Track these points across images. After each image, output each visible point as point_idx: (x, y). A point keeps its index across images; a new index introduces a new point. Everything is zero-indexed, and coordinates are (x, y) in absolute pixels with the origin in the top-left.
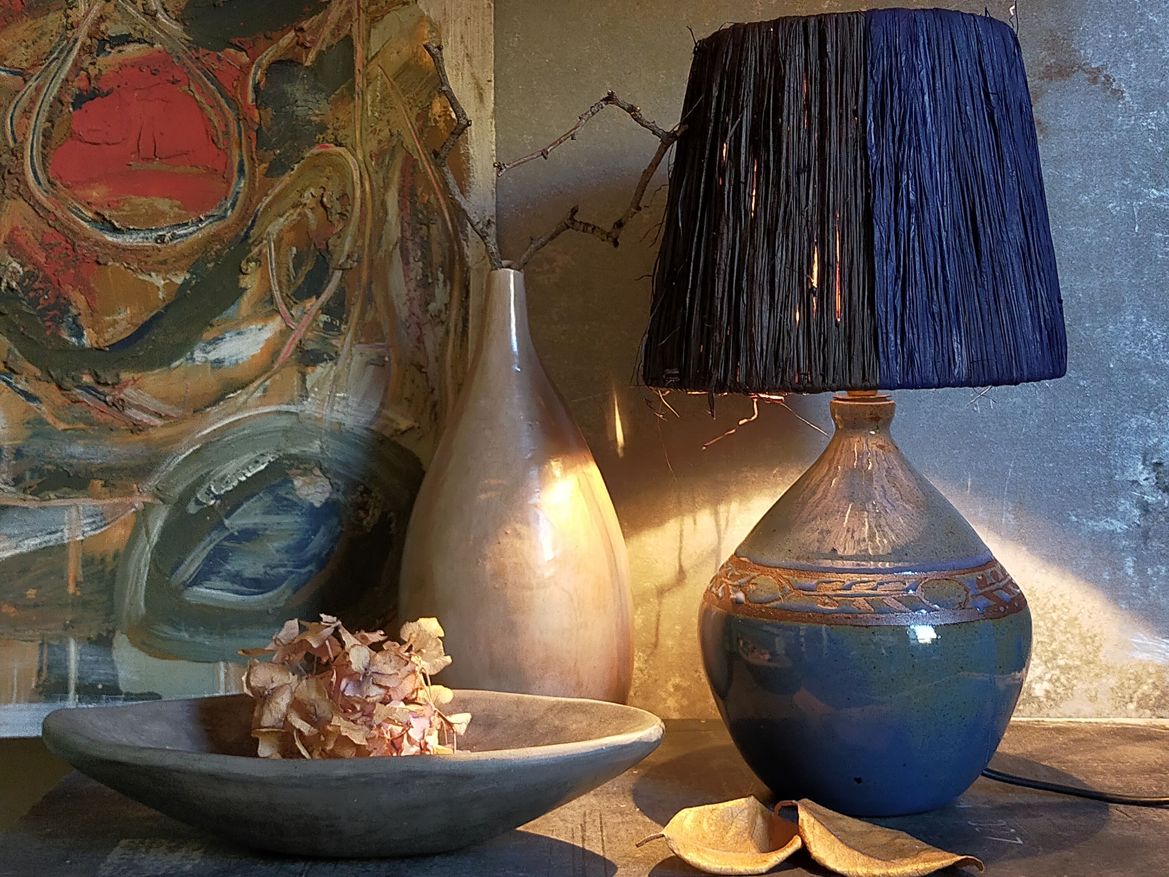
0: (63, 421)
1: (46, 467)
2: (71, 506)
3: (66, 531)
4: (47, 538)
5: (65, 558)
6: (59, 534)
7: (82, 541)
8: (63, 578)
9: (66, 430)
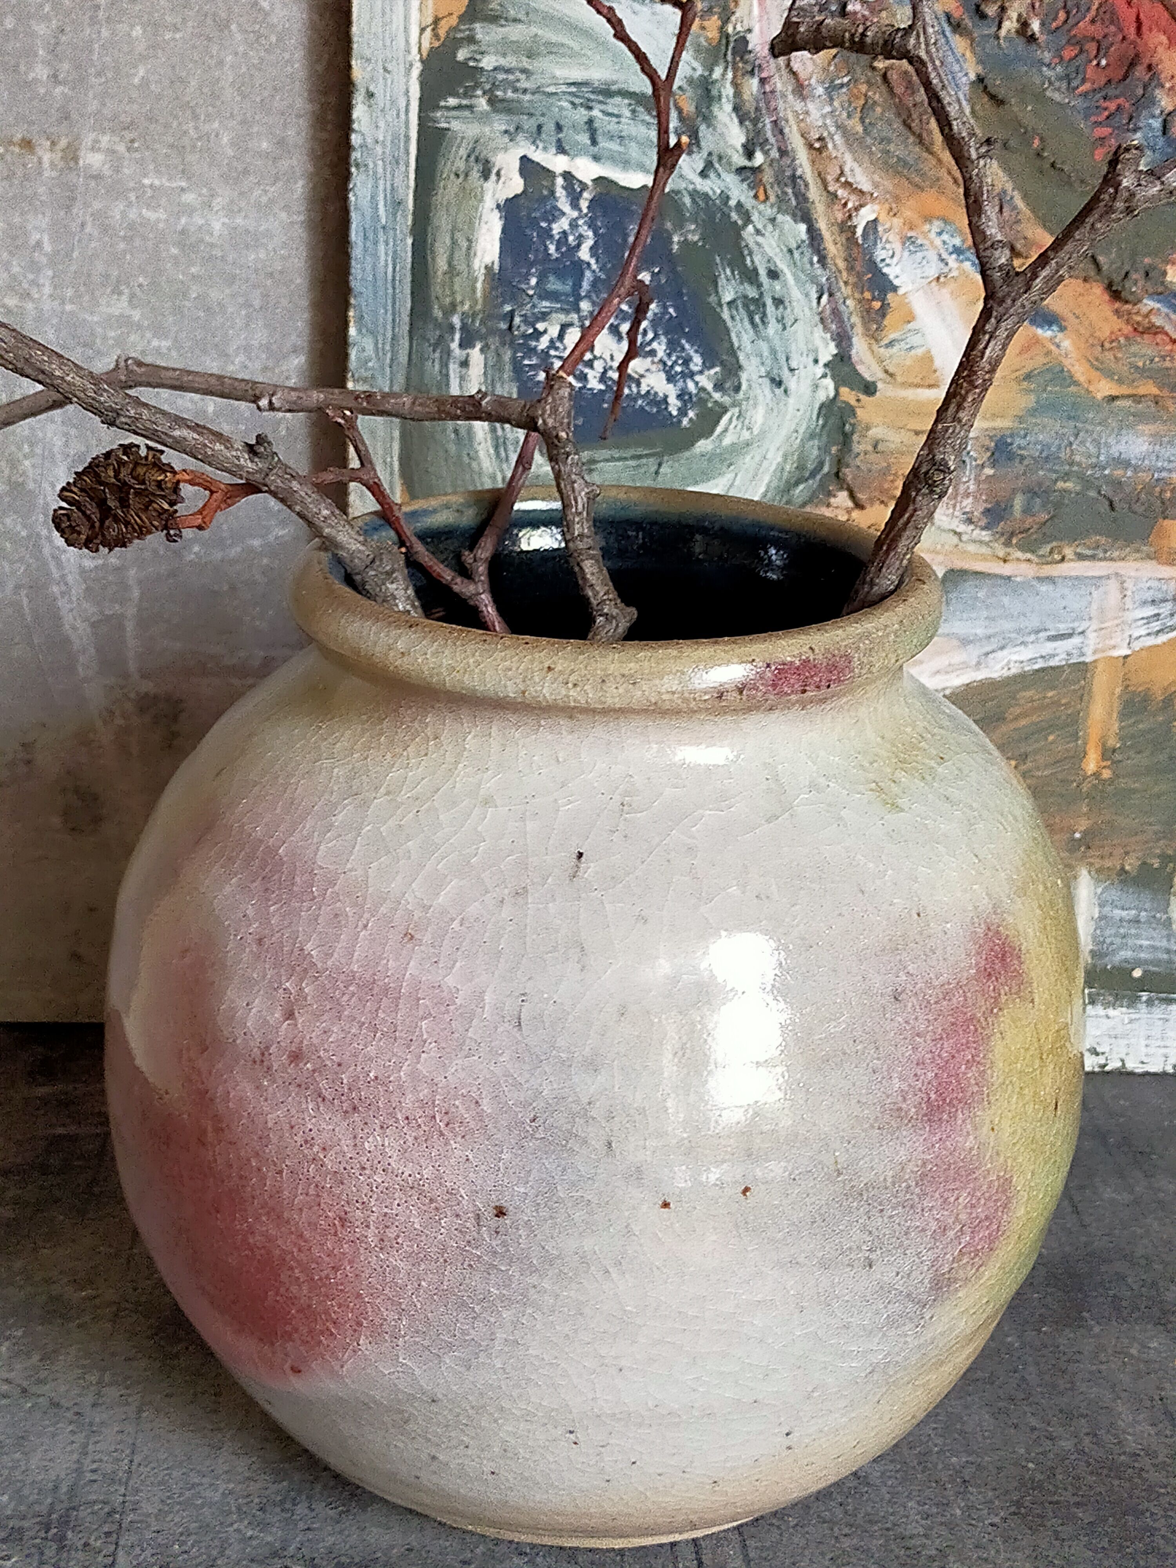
0: (1109, 374)
1: (1060, 485)
2: (1108, 577)
3: (1092, 636)
4: (1049, 647)
5: (1084, 695)
6: (1076, 640)
7: (1126, 657)
8: (1075, 736)
9: (1113, 398)
